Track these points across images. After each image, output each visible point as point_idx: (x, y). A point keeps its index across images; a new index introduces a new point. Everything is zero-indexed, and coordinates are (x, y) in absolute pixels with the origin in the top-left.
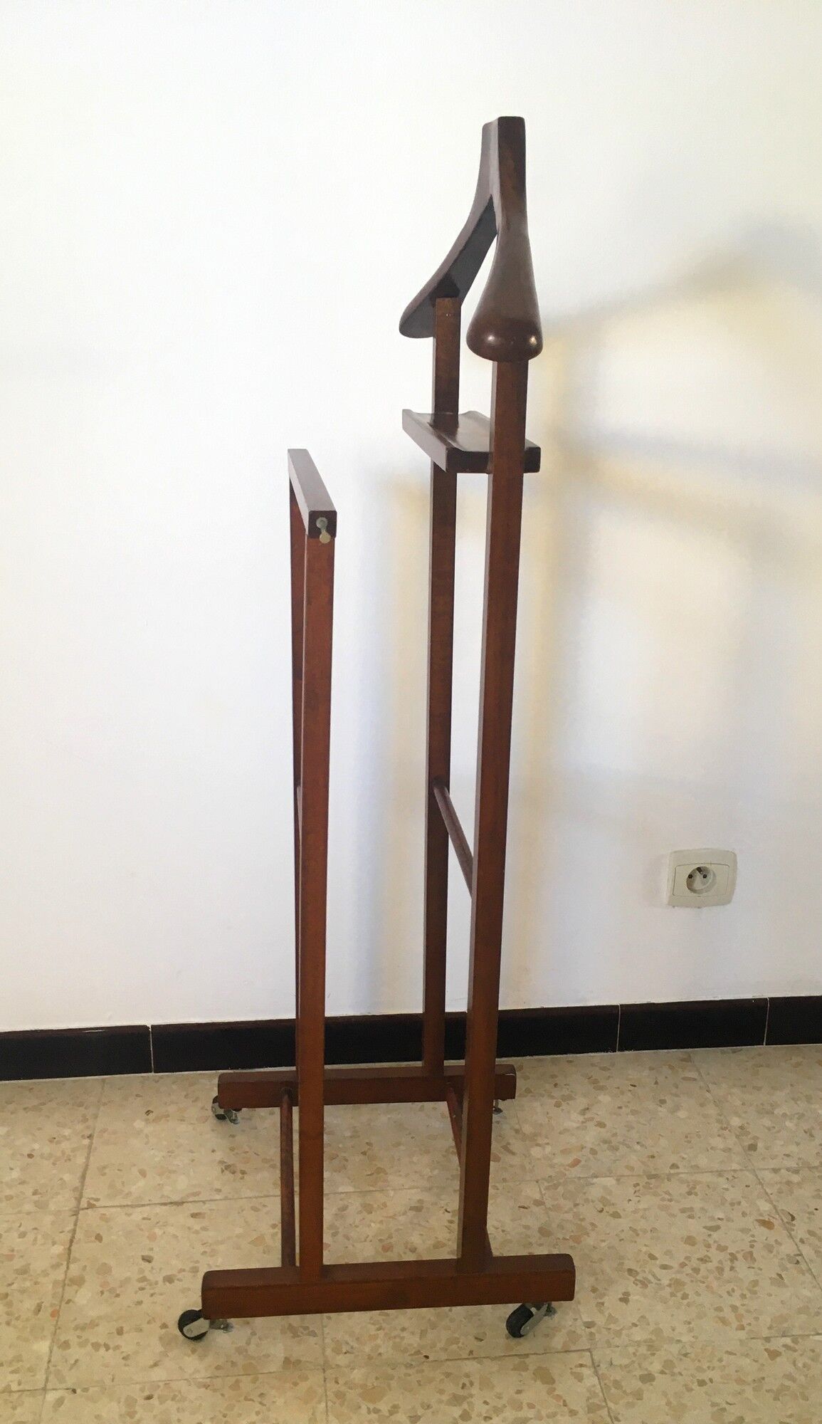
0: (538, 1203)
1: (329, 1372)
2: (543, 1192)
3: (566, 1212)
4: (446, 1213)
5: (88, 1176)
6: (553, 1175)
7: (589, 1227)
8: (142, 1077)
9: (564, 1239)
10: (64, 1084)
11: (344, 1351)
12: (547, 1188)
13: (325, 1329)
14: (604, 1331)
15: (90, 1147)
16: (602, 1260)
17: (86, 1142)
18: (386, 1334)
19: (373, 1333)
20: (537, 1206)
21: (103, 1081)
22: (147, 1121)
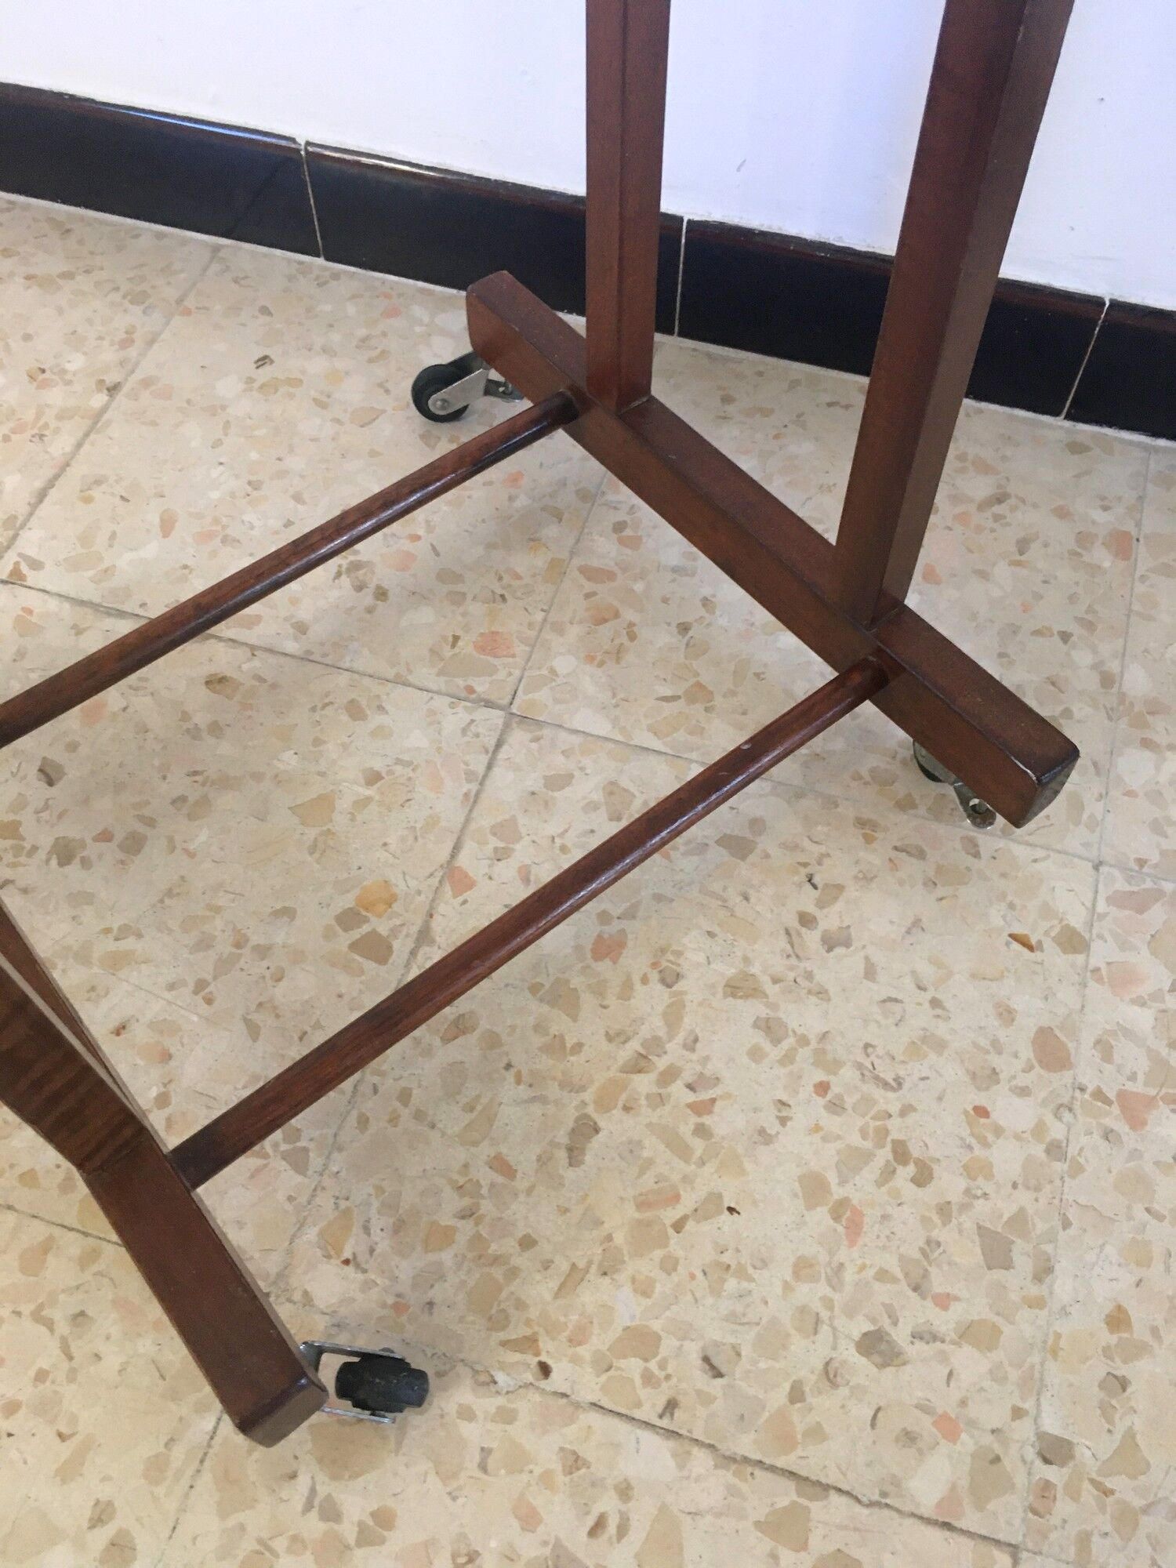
0: (1072, 942)
2: (1102, 906)
3: (1141, 1002)
4: (808, 886)
5: (53, 494)
6: (1154, 858)
8: (301, 263)
9: (1099, 1094)
10: (137, 236)
11: (347, 1254)
12: (1118, 900)
13: (335, 1155)
14: (1088, 1493)
15: (97, 418)
17: (99, 399)
18: (477, 1240)
19: (446, 1220)
20: (1065, 951)
21: (216, 249)
22: (250, 381)
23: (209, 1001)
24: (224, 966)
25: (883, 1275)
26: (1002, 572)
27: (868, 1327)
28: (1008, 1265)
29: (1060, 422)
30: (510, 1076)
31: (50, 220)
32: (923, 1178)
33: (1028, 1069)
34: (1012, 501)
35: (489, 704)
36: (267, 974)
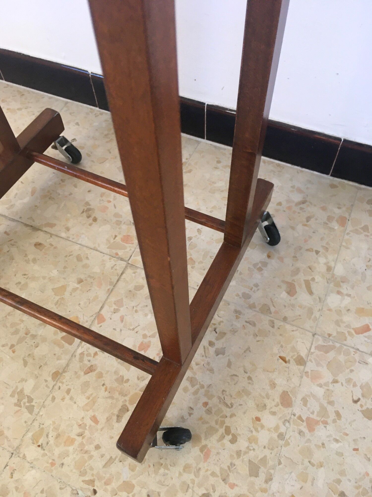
0: (301, 361)
1: (15, 460)
2: (312, 350)
3: (320, 386)
4: (214, 332)
6: (334, 334)
7: (332, 416)
8: (91, 109)
9: (300, 418)
11: (40, 444)
12: (319, 348)
13: (42, 409)
16: (321, 465)
18: (82, 444)
19: (73, 436)
20: (297, 364)
21: (67, 103)
23: (14, 352)
24: (20, 341)
25: (213, 474)
26: (300, 227)
27: (205, 492)
28: (257, 476)
29: (328, 177)
30: (103, 388)
31: (18, 91)
32: (234, 441)
33: (277, 406)
34: (307, 203)
35: (122, 259)
36: (33, 345)
